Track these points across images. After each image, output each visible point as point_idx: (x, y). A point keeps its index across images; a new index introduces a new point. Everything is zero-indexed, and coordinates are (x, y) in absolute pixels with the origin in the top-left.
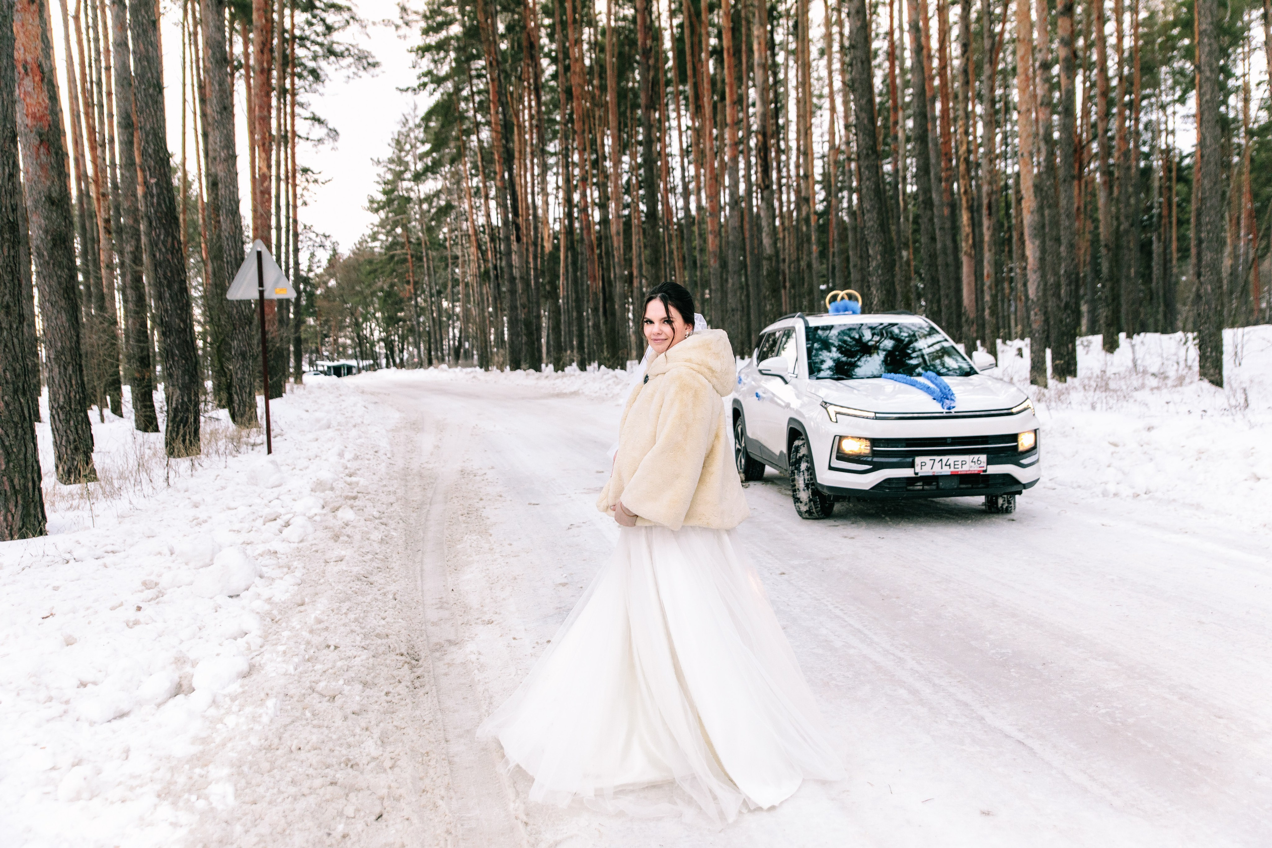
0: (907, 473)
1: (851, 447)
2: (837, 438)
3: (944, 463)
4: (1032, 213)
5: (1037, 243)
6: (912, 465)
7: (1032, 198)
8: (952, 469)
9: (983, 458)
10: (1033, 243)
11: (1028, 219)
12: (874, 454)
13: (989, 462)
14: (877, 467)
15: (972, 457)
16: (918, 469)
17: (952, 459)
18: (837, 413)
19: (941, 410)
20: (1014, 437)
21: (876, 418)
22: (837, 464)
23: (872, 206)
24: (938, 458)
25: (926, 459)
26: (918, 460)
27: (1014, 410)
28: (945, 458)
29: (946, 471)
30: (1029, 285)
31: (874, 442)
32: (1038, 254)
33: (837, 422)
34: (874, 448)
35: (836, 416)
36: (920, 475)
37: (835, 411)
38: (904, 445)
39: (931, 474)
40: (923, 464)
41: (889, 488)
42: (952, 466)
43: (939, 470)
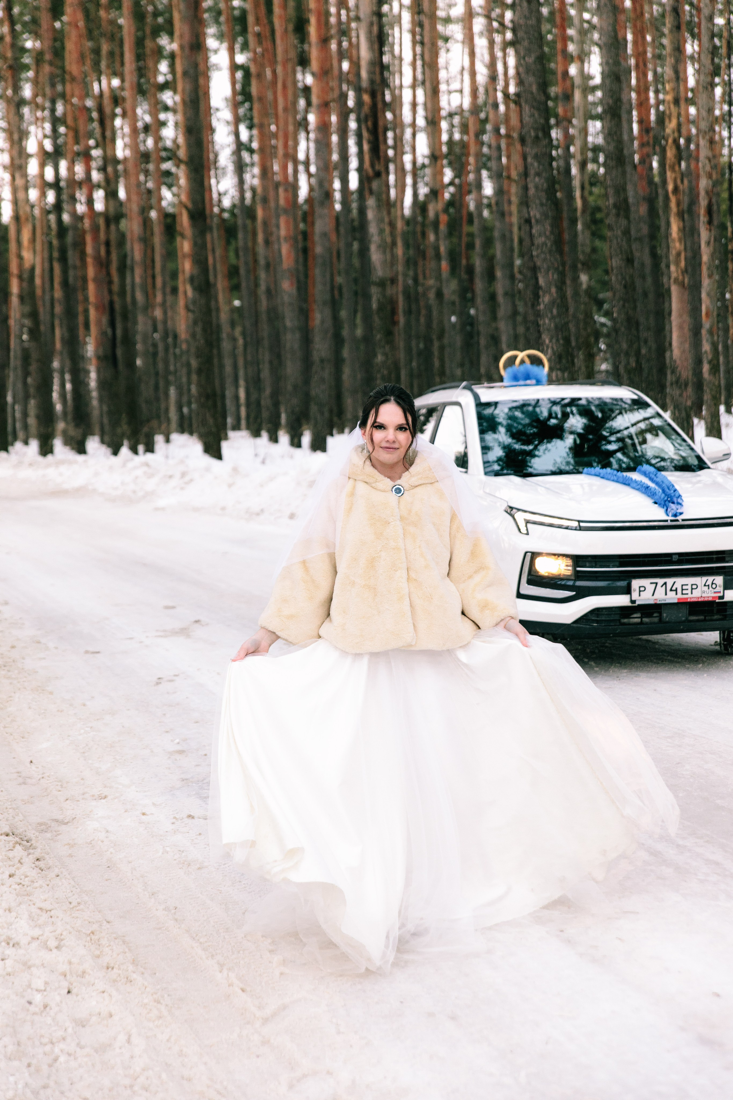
0: (620, 600)
2: (529, 555)
3: (669, 587)
6: (628, 590)
8: (680, 595)
9: (720, 580)
12: (578, 575)
13: (727, 586)
14: (583, 593)
15: (704, 579)
16: (635, 595)
17: (679, 581)
18: (530, 521)
19: (666, 518)
21: (582, 529)
22: (528, 588)
24: (660, 581)
25: (646, 582)
26: (635, 584)
28: (670, 581)
29: (672, 598)
31: (578, 560)
33: (527, 534)
34: (578, 569)
35: (526, 526)
36: (637, 603)
37: (525, 520)
38: (617, 564)
39: (652, 602)
40: (642, 589)
41: (597, 622)
42: (680, 591)
43: (663, 596)
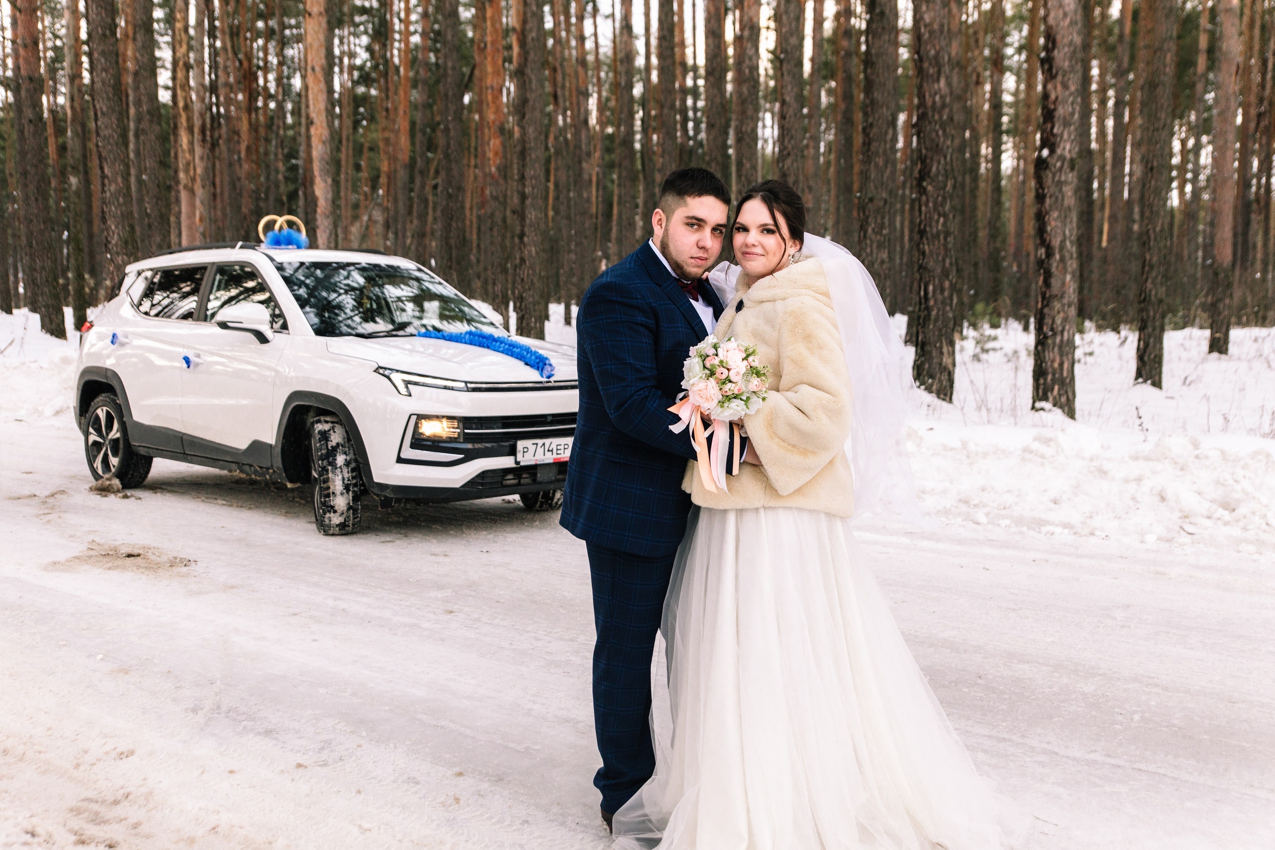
0: (506, 462)
1: (429, 429)
2: (412, 419)
3: (546, 448)
4: (324, 143)
5: (330, 181)
6: (513, 452)
7: (325, 124)
8: (555, 456)
10: (326, 182)
11: (318, 151)
12: (466, 438)
14: (469, 456)
17: (554, 442)
18: (407, 383)
19: (542, 379)
21: (468, 390)
22: (409, 453)
23: (108, 108)
24: (540, 442)
25: (528, 443)
26: (521, 444)
28: (547, 441)
29: (549, 458)
30: (319, 233)
31: (464, 422)
32: (330, 196)
33: (410, 395)
34: (466, 431)
35: (407, 387)
36: (522, 464)
37: (404, 381)
38: (500, 425)
39: (533, 463)
40: (525, 450)
41: (482, 484)
42: (555, 451)
43: (542, 457)
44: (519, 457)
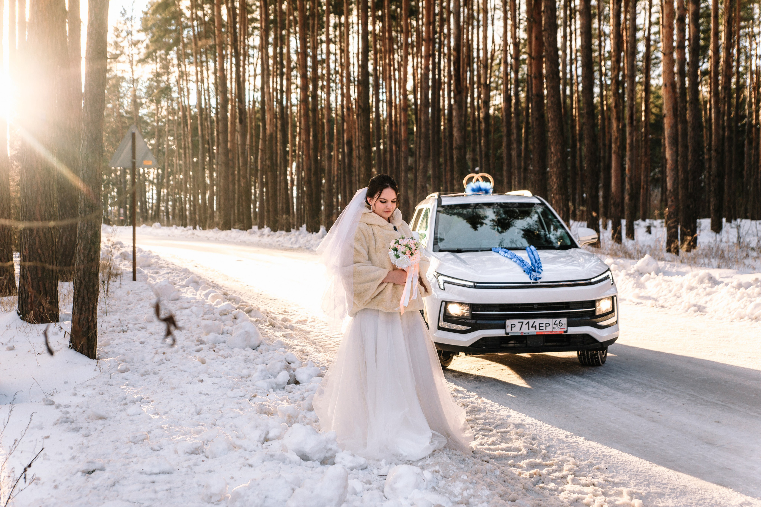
2: (444, 303)
3: (531, 325)
8: (538, 330)
9: (564, 321)
12: (473, 316)
13: (569, 325)
14: (475, 328)
15: (554, 320)
17: (538, 321)
18: (445, 282)
19: (529, 281)
20: (593, 304)
21: (475, 287)
22: (443, 324)
24: (525, 321)
25: (515, 322)
27: (593, 280)
28: (531, 321)
29: (533, 331)
31: (473, 307)
33: (444, 289)
34: (473, 313)
35: (444, 284)
36: (510, 335)
37: (443, 280)
39: (520, 334)
41: (485, 346)
42: (538, 327)
43: (527, 331)
44: (508, 330)
